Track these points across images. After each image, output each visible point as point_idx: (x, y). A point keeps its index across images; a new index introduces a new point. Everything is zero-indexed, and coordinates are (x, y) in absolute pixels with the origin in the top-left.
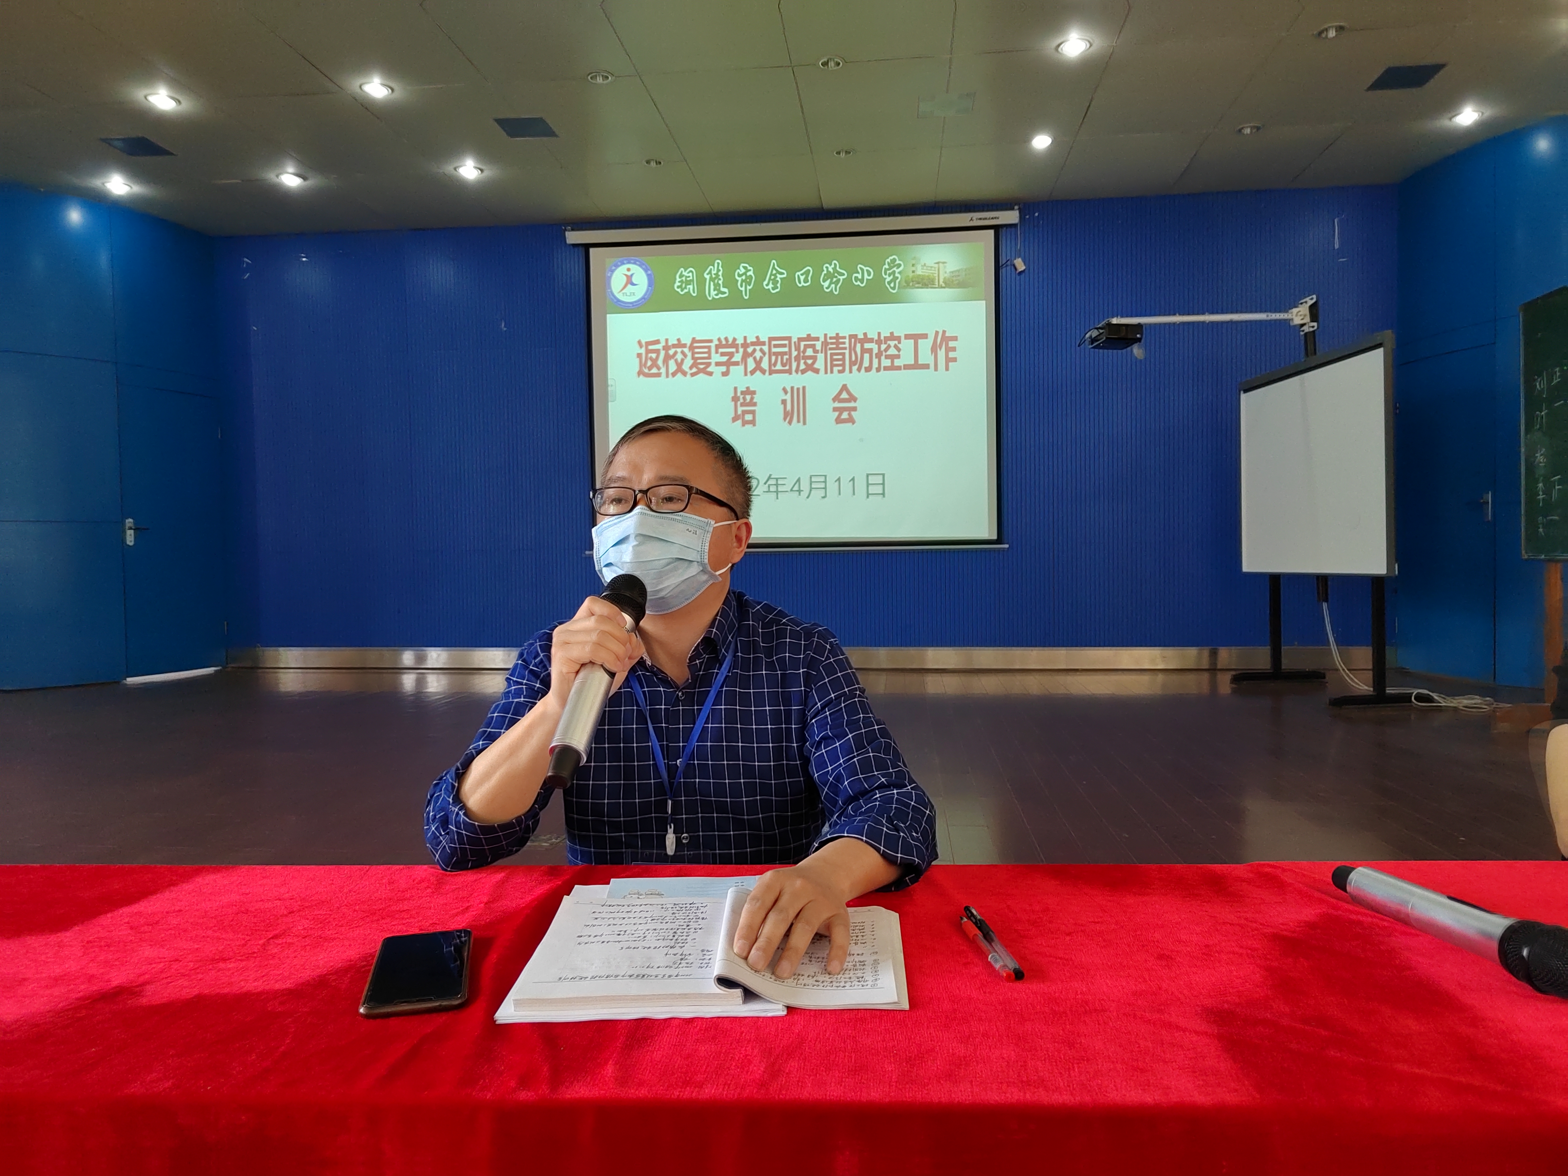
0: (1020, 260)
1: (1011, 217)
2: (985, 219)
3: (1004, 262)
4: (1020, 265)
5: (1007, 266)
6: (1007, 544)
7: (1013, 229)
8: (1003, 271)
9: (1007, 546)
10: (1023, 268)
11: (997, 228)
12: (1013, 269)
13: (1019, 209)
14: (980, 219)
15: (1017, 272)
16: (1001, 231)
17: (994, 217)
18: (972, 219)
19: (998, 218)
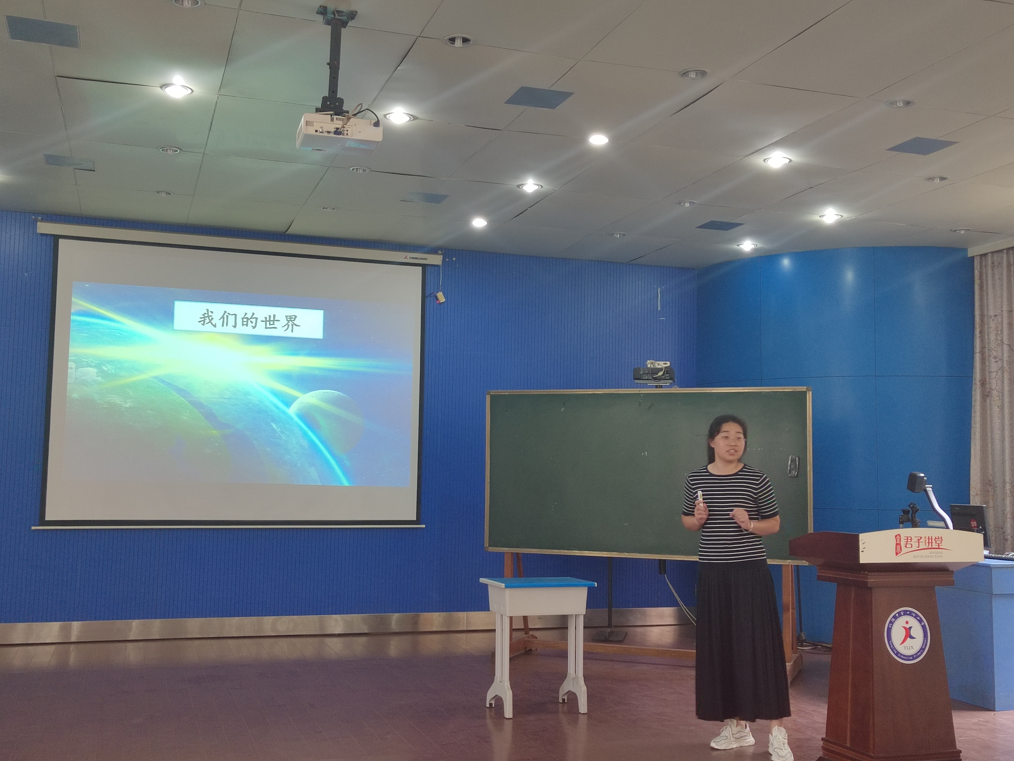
0: (441, 293)
1: (436, 259)
2: (416, 258)
3: (428, 294)
4: (441, 298)
5: (430, 297)
6: (424, 524)
7: (436, 268)
8: (428, 299)
9: (424, 526)
10: (444, 300)
11: (424, 266)
12: (435, 299)
13: (442, 254)
14: (413, 258)
15: (438, 302)
16: (429, 269)
17: (423, 258)
18: (406, 258)
19: (427, 259)
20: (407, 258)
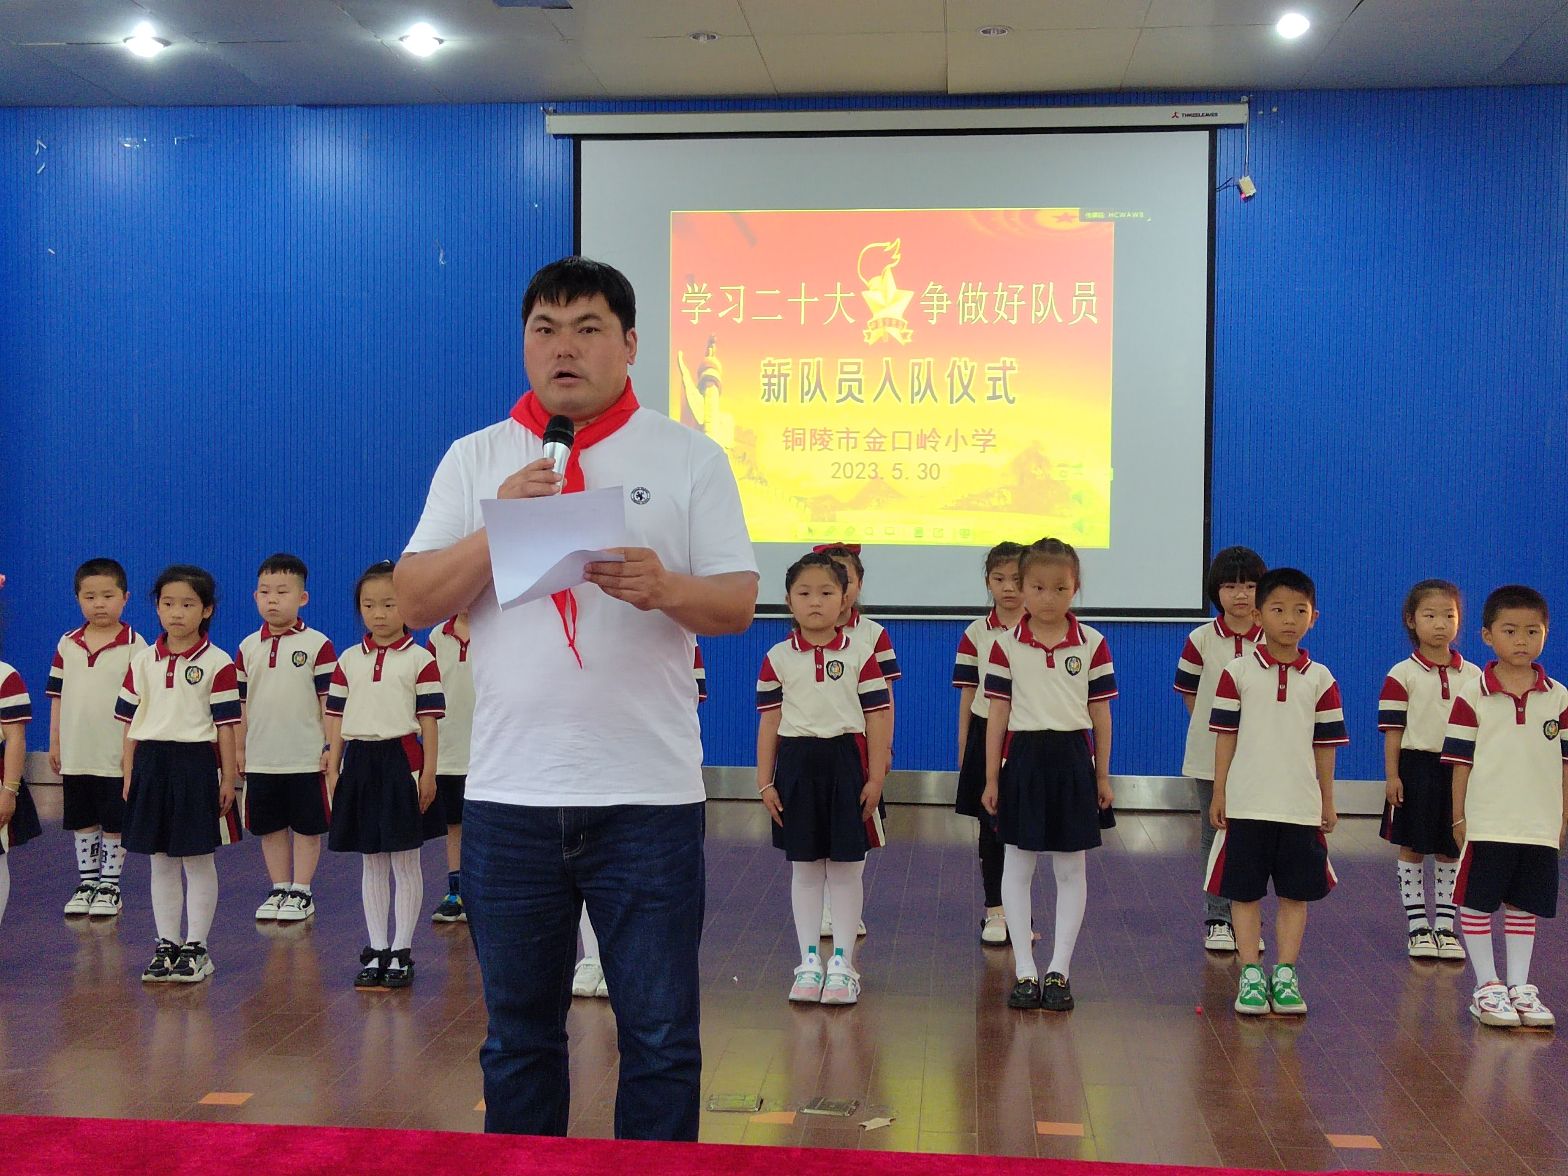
0: (1248, 178)
1: (1237, 113)
2: (1197, 115)
3: (1223, 182)
4: (1248, 187)
5: (1226, 187)
7: (1237, 131)
8: (1221, 195)
10: (1254, 191)
11: (1212, 129)
12: (1236, 191)
13: (1247, 102)
14: (1189, 115)
15: (1243, 196)
16: (1221, 134)
17: (1210, 112)
18: (1175, 116)
19: (1216, 114)
20: (1177, 117)
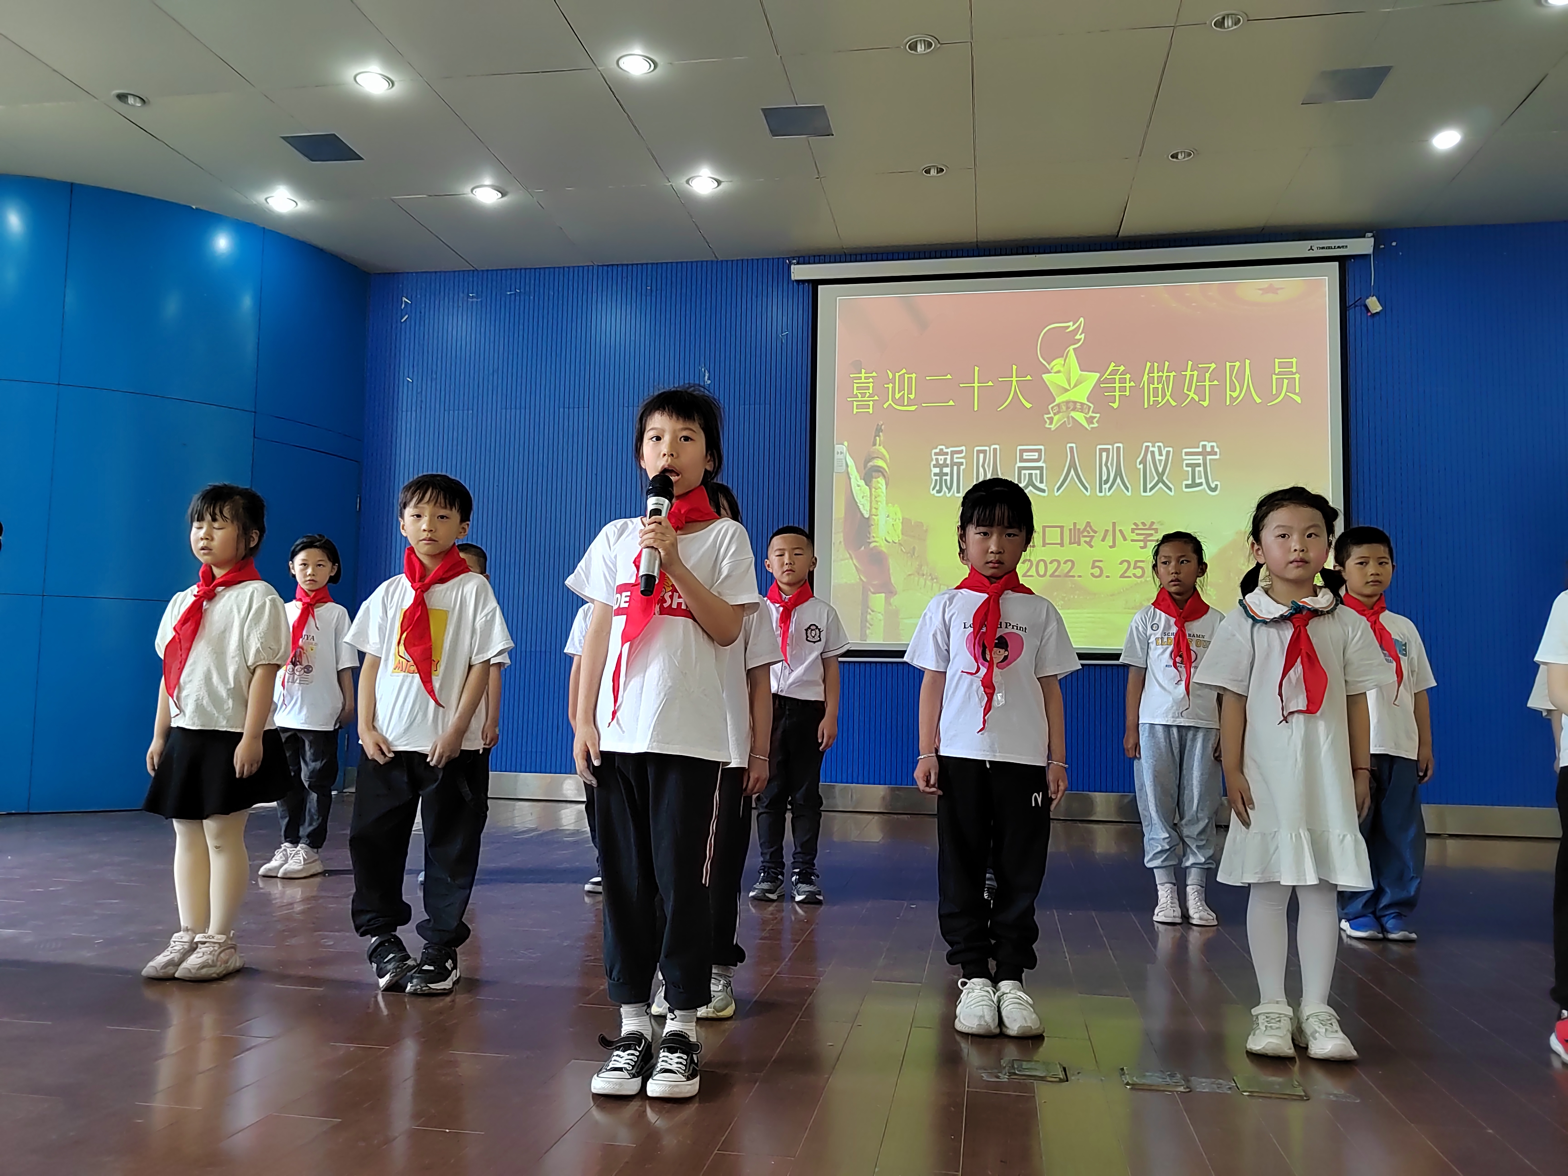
0: (1374, 298)
1: (1364, 246)
2: (1329, 248)
4: (1374, 305)
5: (1356, 308)
7: (1364, 262)
8: (1351, 313)
10: (1379, 308)
11: (1343, 261)
12: (1364, 310)
13: (1373, 237)
14: (1323, 248)
15: (1369, 314)
16: (1350, 264)
17: (1341, 245)
18: (1311, 249)
19: (1346, 246)
20: (1313, 250)
